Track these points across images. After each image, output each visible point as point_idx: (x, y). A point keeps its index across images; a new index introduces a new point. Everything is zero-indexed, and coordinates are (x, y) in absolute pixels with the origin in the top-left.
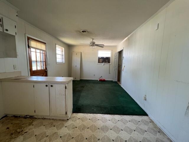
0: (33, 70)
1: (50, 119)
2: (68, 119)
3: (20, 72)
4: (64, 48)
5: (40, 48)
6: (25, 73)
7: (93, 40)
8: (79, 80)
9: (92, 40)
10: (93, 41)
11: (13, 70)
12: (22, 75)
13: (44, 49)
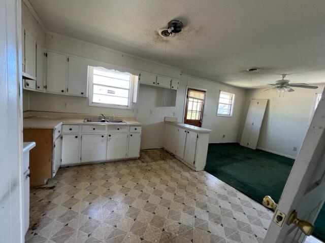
0: (187, 118)
1: (183, 163)
2: (195, 171)
3: (177, 118)
4: (236, 94)
5: (198, 97)
6: (180, 120)
7: (283, 77)
8: (255, 149)
9: (281, 76)
10: (285, 79)
11: (173, 117)
12: (178, 121)
13: (203, 98)
